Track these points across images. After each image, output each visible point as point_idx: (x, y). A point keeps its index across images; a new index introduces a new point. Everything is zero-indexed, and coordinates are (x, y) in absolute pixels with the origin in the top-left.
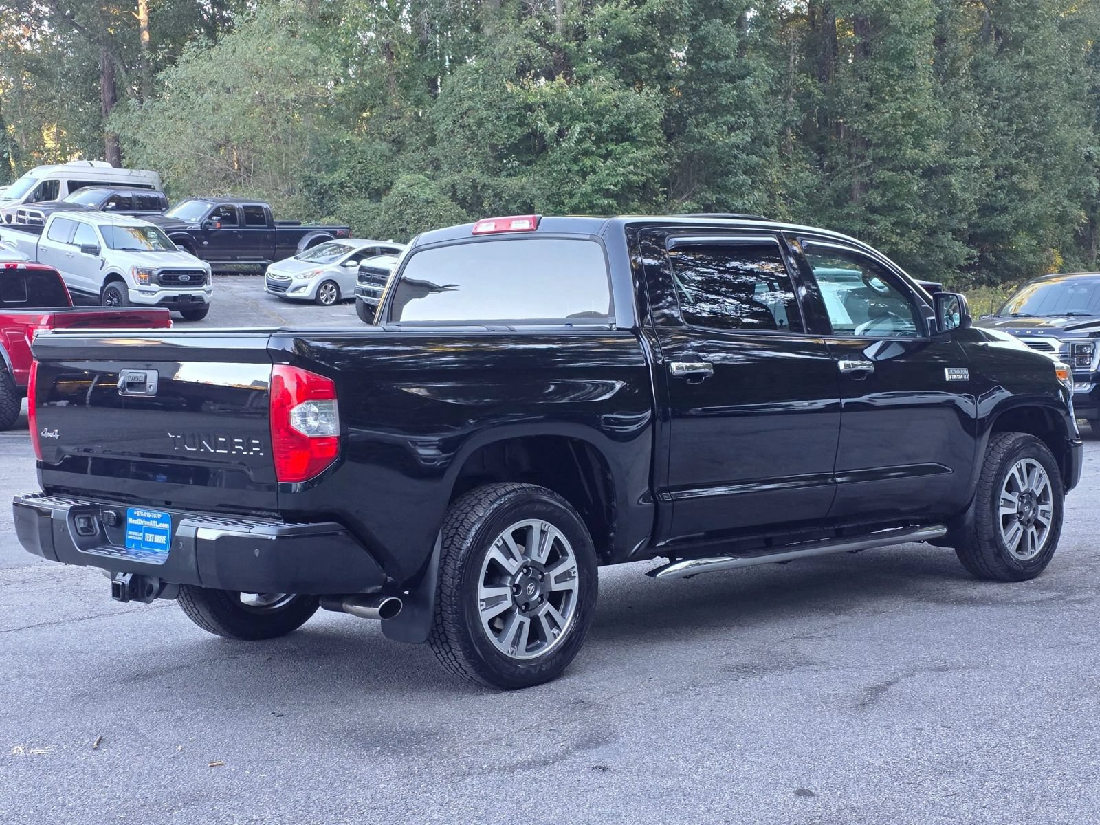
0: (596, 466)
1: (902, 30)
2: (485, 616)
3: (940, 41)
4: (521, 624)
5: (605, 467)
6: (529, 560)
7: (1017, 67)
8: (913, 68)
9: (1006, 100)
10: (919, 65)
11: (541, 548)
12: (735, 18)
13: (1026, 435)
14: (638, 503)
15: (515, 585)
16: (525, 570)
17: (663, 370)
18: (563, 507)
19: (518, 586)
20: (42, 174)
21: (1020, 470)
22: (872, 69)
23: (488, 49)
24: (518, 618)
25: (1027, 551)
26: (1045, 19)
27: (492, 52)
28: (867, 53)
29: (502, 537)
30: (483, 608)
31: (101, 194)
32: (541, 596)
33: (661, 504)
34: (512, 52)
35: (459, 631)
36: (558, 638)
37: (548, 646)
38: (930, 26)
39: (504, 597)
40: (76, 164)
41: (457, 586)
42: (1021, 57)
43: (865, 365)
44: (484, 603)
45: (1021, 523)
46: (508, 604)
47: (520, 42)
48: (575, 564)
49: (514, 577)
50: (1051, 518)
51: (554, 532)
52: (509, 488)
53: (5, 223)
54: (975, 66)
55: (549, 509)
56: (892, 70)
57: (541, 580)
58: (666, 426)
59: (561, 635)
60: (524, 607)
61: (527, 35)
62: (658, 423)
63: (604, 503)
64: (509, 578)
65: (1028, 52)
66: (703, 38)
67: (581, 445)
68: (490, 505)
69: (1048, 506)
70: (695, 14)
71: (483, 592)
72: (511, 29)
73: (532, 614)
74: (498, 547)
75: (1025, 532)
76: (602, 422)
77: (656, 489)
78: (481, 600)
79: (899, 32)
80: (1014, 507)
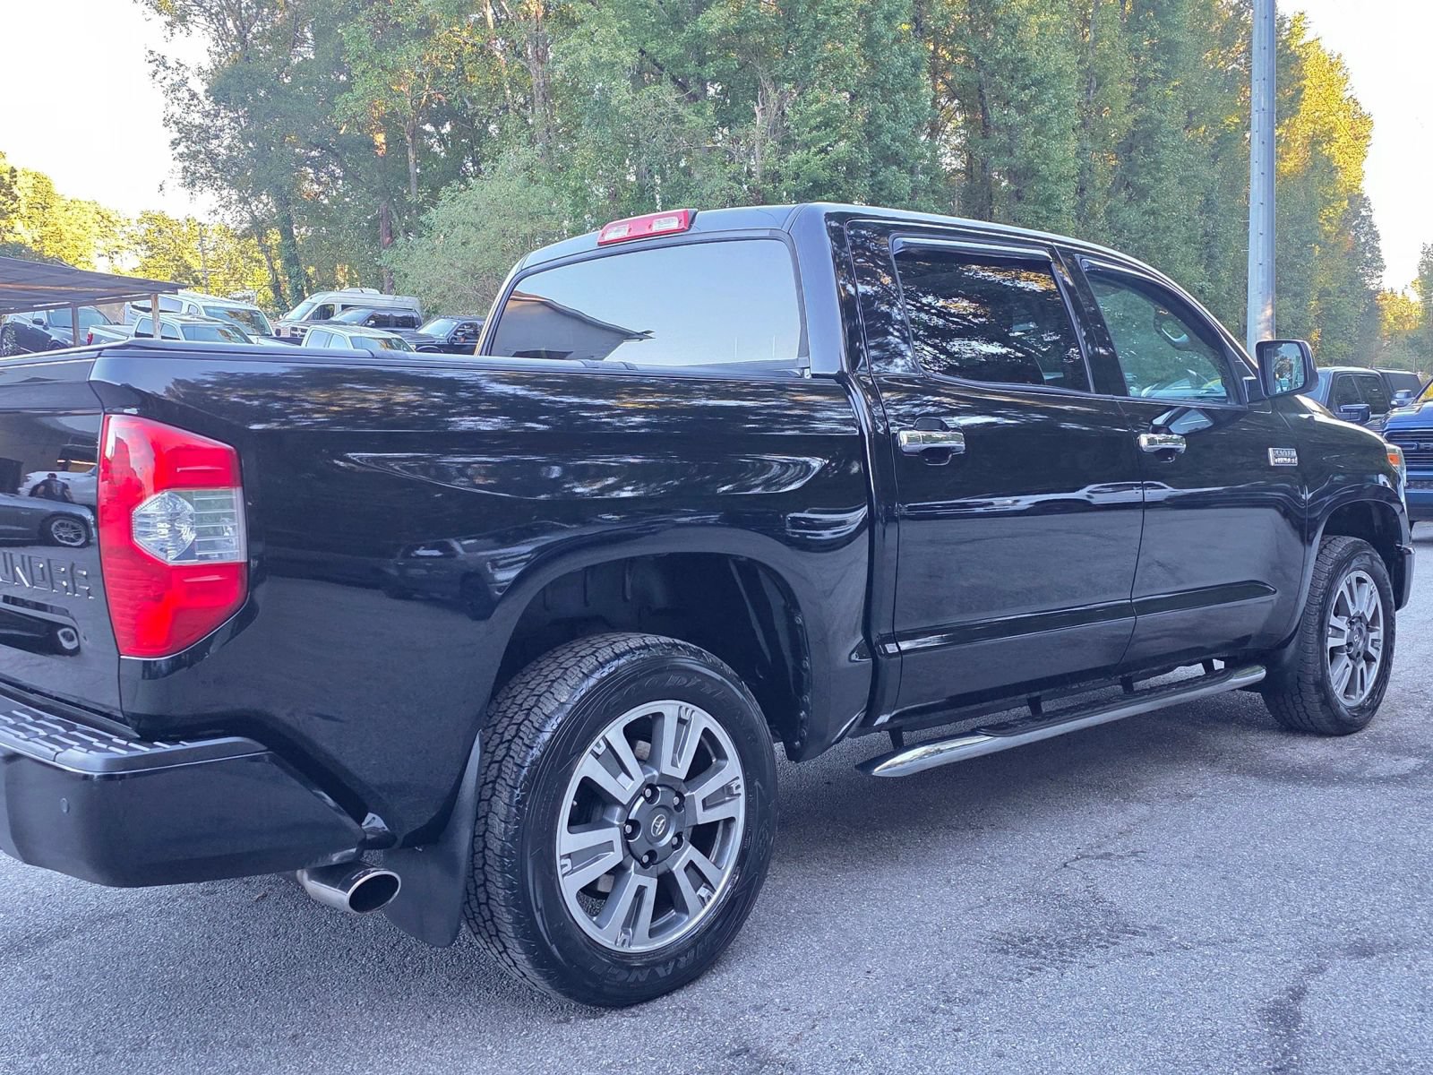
0: (777, 602)
1: (1050, 178)
2: (570, 886)
3: (1081, 191)
4: (641, 891)
5: (792, 605)
6: (656, 773)
7: (1144, 213)
8: (1059, 211)
9: (1135, 240)
10: (1064, 209)
11: (678, 749)
12: (909, 166)
13: (1357, 539)
14: (850, 660)
15: (628, 822)
16: (648, 793)
17: (886, 443)
18: (719, 677)
19: (635, 824)
20: (319, 299)
21: (1350, 586)
22: (1024, 212)
23: (697, 191)
24: (635, 879)
25: (1355, 694)
26: (1168, 173)
27: (701, 194)
28: (1020, 198)
29: (604, 739)
30: (566, 870)
31: (363, 313)
32: (678, 835)
33: (883, 659)
34: (718, 193)
35: (517, 921)
36: (709, 905)
37: (690, 920)
38: (1074, 176)
39: (609, 846)
40: (348, 290)
41: (513, 837)
42: (1147, 204)
43: (1171, 441)
44: (568, 861)
45: (1350, 657)
46: (615, 857)
47: (725, 184)
48: (738, 772)
49: (627, 808)
50: (1381, 648)
51: (702, 720)
52: (621, 647)
53: (275, 335)
54: (1109, 212)
55: (692, 683)
56: (1041, 213)
57: (678, 808)
58: (891, 531)
59: (714, 897)
60: (646, 859)
61: (730, 179)
62: (879, 527)
63: (790, 663)
64: (618, 810)
65: (1154, 201)
66: (881, 183)
67: (750, 568)
68: (582, 680)
69: (1378, 634)
70: (874, 162)
71: (567, 841)
72: (717, 174)
73: (661, 868)
74: (597, 756)
75: (1354, 669)
76: (788, 525)
77: (875, 639)
78: (561, 857)
79: (1047, 180)
80: (1343, 637)
